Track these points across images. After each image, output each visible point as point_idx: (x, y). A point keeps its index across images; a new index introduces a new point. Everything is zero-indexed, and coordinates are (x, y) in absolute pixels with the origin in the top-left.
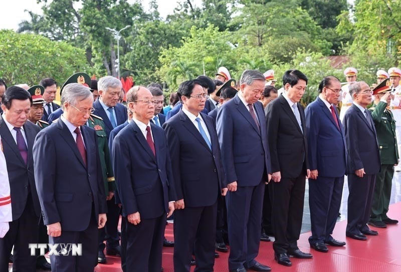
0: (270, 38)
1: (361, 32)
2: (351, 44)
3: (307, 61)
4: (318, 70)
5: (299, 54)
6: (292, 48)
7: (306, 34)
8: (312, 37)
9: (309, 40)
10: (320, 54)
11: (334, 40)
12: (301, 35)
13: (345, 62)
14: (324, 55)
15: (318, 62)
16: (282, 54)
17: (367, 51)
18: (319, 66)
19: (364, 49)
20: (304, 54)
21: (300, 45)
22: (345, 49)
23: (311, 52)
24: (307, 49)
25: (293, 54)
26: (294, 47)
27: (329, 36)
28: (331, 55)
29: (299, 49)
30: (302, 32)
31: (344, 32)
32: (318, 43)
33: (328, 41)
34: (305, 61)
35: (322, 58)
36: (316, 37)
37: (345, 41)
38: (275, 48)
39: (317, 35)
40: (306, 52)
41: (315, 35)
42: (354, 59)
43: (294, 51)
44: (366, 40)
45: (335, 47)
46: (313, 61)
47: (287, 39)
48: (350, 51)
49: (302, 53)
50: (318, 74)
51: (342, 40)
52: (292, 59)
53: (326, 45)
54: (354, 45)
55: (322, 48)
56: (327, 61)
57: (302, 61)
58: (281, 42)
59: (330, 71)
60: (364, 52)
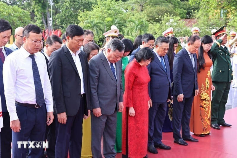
0: (148, 7)
1: (204, 4)
2: (198, 12)
3: (171, 21)
4: (177, 27)
5: (165, 17)
6: (161, 13)
7: (171, 4)
8: (174, 7)
9: (172, 9)
10: (179, 18)
11: (188, 9)
12: (167, 5)
13: (194, 23)
14: (181, 18)
15: (178, 23)
16: (155, 16)
17: (208, 16)
18: (177, 25)
19: (206, 15)
20: (169, 18)
21: (167, 12)
22: (194, 15)
23: (173, 16)
24: (170, 14)
25: (162, 17)
27: (185, 6)
28: (186, 18)
29: (166, 14)
30: (168, 3)
31: (194, 4)
32: (178, 11)
33: (185, 9)
34: (170, 22)
35: (180, 20)
36: (177, 6)
37: (194, 9)
38: (151, 13)
39: (178, 5)
40: (170, 16)
41: (176, 5)
42: (200, 21)
43: (163, 15)
44: (208, 9)
45: (188, 13)
46: (175, 22)
47: (158, 7)
48: (197, 16)
49: (167, 17)
50: (177, 30)
51: (193, 9)
52: (161, 20)
53: (183, 12)
54: (200, 12)
55: (181, 14)
56: (183, 22)
57: (167, 22)
58: (155, 9)
59: (184, 28)
60: (206, 17)
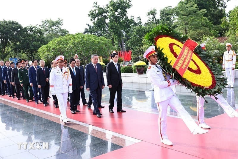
0: (191, 31)
1: (232, 26)
2: (228, 32)
3: (208, 40)
4: (213, 44)
5: (204, 37)
6: (200, 35)
7: (207, 28)
8: (209, 29)
9: (209, 31)
10: (213, 37)
11: (220, 30)
12: (204, 29)
13: (225, 40)
14: (215, 37)
15: (213, 40)
16: (196, 37)
17: (235, 34)
18: (213, 42)
19: (234, 34)
20: (206, 37)
21: (204, 33)
22: (225, 34)
23: (209, 36)
24: (207, 35)
25: (201, 37)
26: (201, 34)
27: (217, 28)
28: (218, 37)
29: (204, 35)
30: (205, 27)
31: (224, 26)
32: (212, 32)
33: (217, 31)
34: (207, 40)
35: (214, 38)
36: (211, 29)
37: (225, 30)
38: (193, 35)
39: (212, 28)
40: (207, 36)
41: (211, 28)
42: (229, 38)
43: (202, 36)
44: (235, 30)
45: (220, 33)
46: (211, 40)
47: (198, 31)
48: (227, 35)
49: (205, 37)
50: (213, 45)
51: (223, 30)
52: (201, 40)
53: (216, 32)
54: (229, 32)
55: (214, 34)
56: (216, 40)
57: (205, 40)
58: (196, 32)
59: (218, 44)
60: (234, 35)
